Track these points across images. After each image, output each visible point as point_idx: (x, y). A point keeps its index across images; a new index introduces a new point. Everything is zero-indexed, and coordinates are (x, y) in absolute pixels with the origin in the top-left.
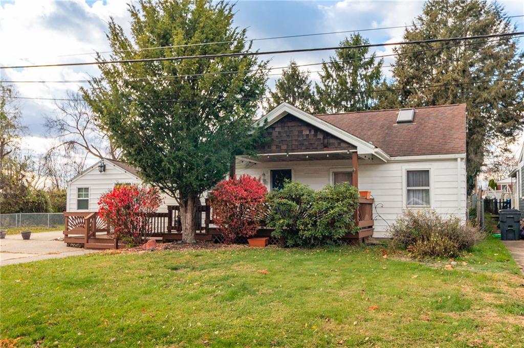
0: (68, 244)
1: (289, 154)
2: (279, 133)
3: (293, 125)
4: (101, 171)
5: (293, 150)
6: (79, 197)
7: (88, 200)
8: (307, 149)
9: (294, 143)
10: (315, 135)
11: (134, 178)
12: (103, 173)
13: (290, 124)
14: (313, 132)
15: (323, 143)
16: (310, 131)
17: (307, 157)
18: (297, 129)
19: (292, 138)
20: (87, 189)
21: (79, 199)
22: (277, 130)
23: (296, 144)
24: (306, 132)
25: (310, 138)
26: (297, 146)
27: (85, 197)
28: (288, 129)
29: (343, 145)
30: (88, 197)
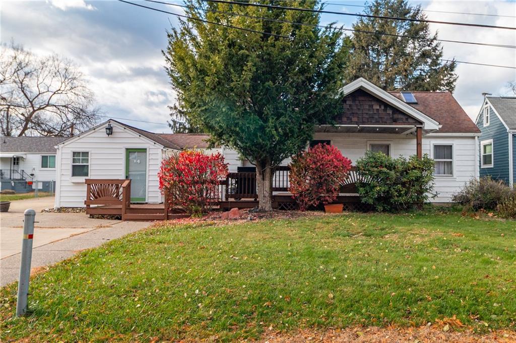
0: (91, 215)
1: (360, 126)
2: (350, 106)
3: (363, 99)
4: (108, 134)
5: (363, 123)
6: (73, 162)
7: (88, 166)
8: (377, 122)
9: (365, 115)
10: (385, 110)
11: (151, 143)
12: (110, 136)
13: (361, 98)
14: (383, 107)
15: (393, 118)
16: (380, 107)
17: (378, 129)
18: (367, 103)
19: (362, 111)
20: (86, 154)
21: (74, 164)
22: (348, 102)
23: (367, 117)
24: (376, 107)
25: (380, 112)
26: (368, 119)
27: (82, 163)
28: (359, 103)
29: (410, 120)
30: (88, 163)
